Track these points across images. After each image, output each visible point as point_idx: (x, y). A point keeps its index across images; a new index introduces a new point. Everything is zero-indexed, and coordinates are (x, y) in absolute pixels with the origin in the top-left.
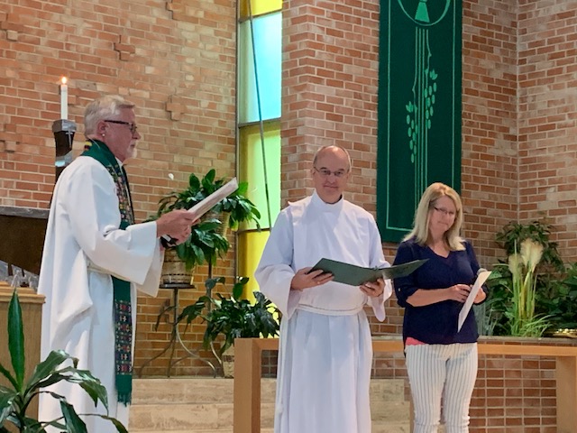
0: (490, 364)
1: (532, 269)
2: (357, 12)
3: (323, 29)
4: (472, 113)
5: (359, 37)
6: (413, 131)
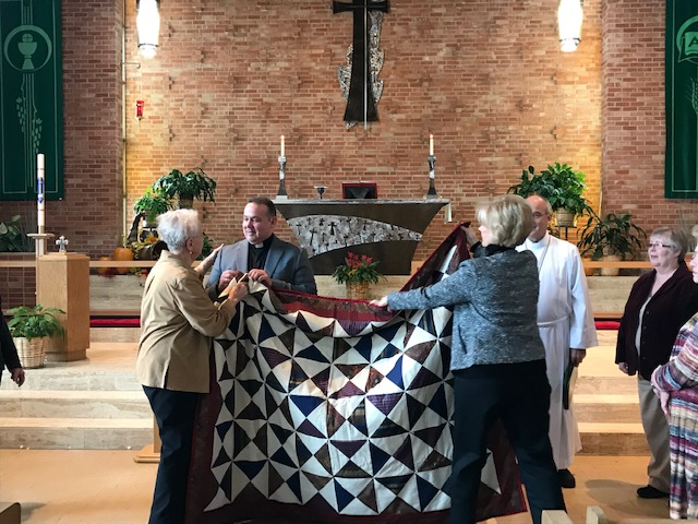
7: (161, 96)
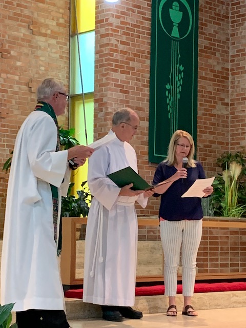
0: (211, 233)
1: (236, 179)
2: (138, 32)
3: (118, 41)
4: (204, 90)
5: (139, 46)
6: (170, 100)
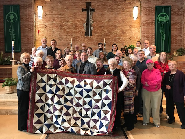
7: (44, 29)
